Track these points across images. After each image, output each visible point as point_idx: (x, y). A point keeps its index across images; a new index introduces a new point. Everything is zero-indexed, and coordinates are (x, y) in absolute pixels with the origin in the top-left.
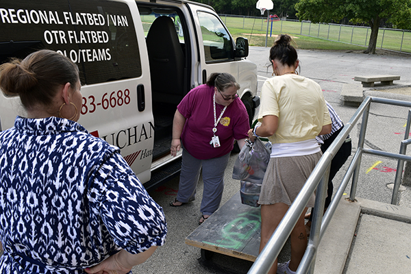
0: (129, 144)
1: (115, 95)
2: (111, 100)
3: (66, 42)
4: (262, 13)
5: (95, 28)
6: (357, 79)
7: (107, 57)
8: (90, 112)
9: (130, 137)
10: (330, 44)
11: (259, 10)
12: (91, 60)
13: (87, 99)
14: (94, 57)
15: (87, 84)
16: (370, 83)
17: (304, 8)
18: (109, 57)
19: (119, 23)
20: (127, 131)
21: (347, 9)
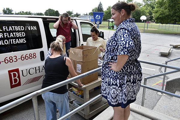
0: (36, 73)
1: (28, 55)
2: (25, 57)
3: (3, 37)
4: (142, 21)
5: (18, 31)
6: (171, 45)
7: (24, 41)
8: (15, 62)
9: (36, 70)
10: (169, 31)
11: (141, 20)
12: (15, 43)
13: (13, 57)
14: (17, 42)
15: (13, 52)
16: (176, 47)
17: (158, 19)
18: (25, 41)
19: (31, 29)
20: (35, 69)
21: (174, 18)
